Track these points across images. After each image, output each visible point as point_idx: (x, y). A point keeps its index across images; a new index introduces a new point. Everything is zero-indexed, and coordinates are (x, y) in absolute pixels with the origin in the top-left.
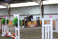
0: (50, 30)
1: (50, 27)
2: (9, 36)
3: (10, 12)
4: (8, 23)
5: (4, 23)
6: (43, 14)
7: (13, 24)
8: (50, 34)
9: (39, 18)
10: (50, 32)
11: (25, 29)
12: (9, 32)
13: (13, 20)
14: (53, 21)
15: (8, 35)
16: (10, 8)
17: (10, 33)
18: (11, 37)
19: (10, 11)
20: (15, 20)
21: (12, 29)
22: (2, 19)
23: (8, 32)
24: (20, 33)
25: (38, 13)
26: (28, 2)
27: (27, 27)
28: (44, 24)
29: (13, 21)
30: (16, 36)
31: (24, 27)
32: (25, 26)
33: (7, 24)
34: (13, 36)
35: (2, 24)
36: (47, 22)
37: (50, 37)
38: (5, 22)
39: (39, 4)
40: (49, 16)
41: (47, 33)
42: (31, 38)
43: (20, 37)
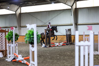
0: (89, 51)
1: (89, 46)
2: (19, 61)
3: (20, 21)
4: (17, 39)
5: (10, 39)
6: (76, 24)
7: (25, 40)
8: (89, 58)
9: (70, 30)
10: (89, 55)
11: (46, 48)
12: (19, 54)
13: (27, 34)
14: (94, 35)
15: (17, 60)
16: (20, 14)
17: (21, 55)
18: (22, 62)
19: (20, 18)
20: (29, 34)
21: (24, 49)
22: (8, 31)
23: (17, 54)
24: (38, 57)
25: (69, 23)
26: (51, 3)
27: (50, 46)
28: (80, 41)
29: (27, 36)
30: (31, 62)
31: (44, 45)
32: (47, 44)
33: (15, 40)
34: (25, 62)
35: (7, 40)
36: (84, 38)
37: (89, 62)
38: (12, 38)
39: (70, 8)
40: (88, 28)
41: (84, 56)
42: (57, 65)
43: (38, 63)
